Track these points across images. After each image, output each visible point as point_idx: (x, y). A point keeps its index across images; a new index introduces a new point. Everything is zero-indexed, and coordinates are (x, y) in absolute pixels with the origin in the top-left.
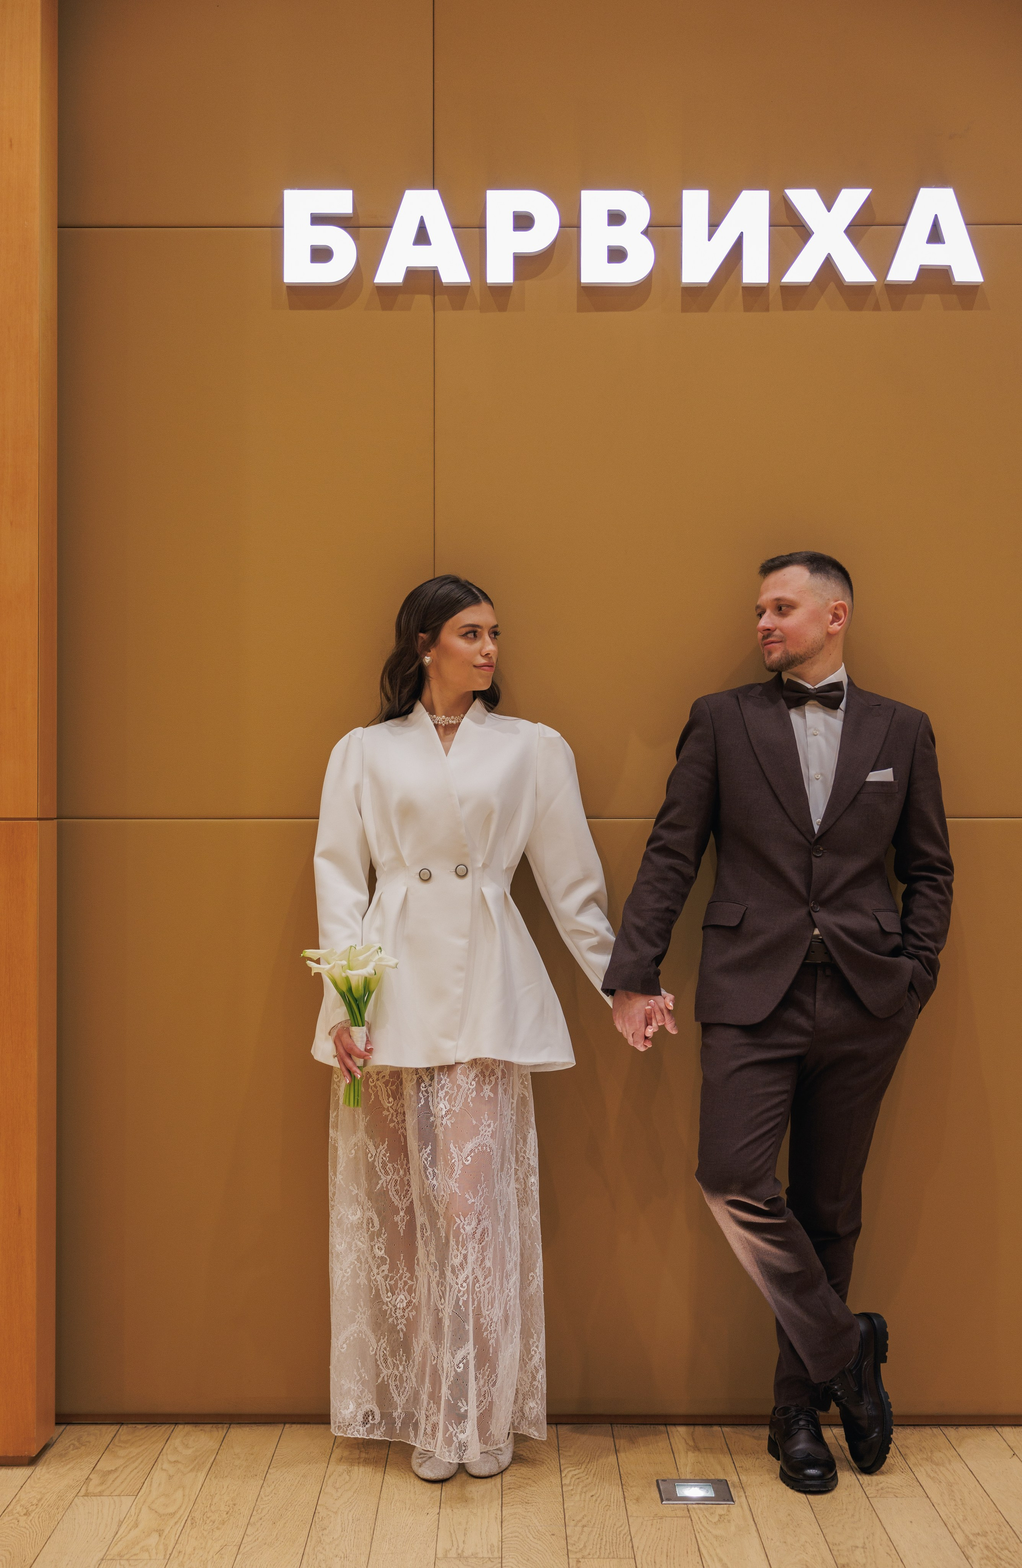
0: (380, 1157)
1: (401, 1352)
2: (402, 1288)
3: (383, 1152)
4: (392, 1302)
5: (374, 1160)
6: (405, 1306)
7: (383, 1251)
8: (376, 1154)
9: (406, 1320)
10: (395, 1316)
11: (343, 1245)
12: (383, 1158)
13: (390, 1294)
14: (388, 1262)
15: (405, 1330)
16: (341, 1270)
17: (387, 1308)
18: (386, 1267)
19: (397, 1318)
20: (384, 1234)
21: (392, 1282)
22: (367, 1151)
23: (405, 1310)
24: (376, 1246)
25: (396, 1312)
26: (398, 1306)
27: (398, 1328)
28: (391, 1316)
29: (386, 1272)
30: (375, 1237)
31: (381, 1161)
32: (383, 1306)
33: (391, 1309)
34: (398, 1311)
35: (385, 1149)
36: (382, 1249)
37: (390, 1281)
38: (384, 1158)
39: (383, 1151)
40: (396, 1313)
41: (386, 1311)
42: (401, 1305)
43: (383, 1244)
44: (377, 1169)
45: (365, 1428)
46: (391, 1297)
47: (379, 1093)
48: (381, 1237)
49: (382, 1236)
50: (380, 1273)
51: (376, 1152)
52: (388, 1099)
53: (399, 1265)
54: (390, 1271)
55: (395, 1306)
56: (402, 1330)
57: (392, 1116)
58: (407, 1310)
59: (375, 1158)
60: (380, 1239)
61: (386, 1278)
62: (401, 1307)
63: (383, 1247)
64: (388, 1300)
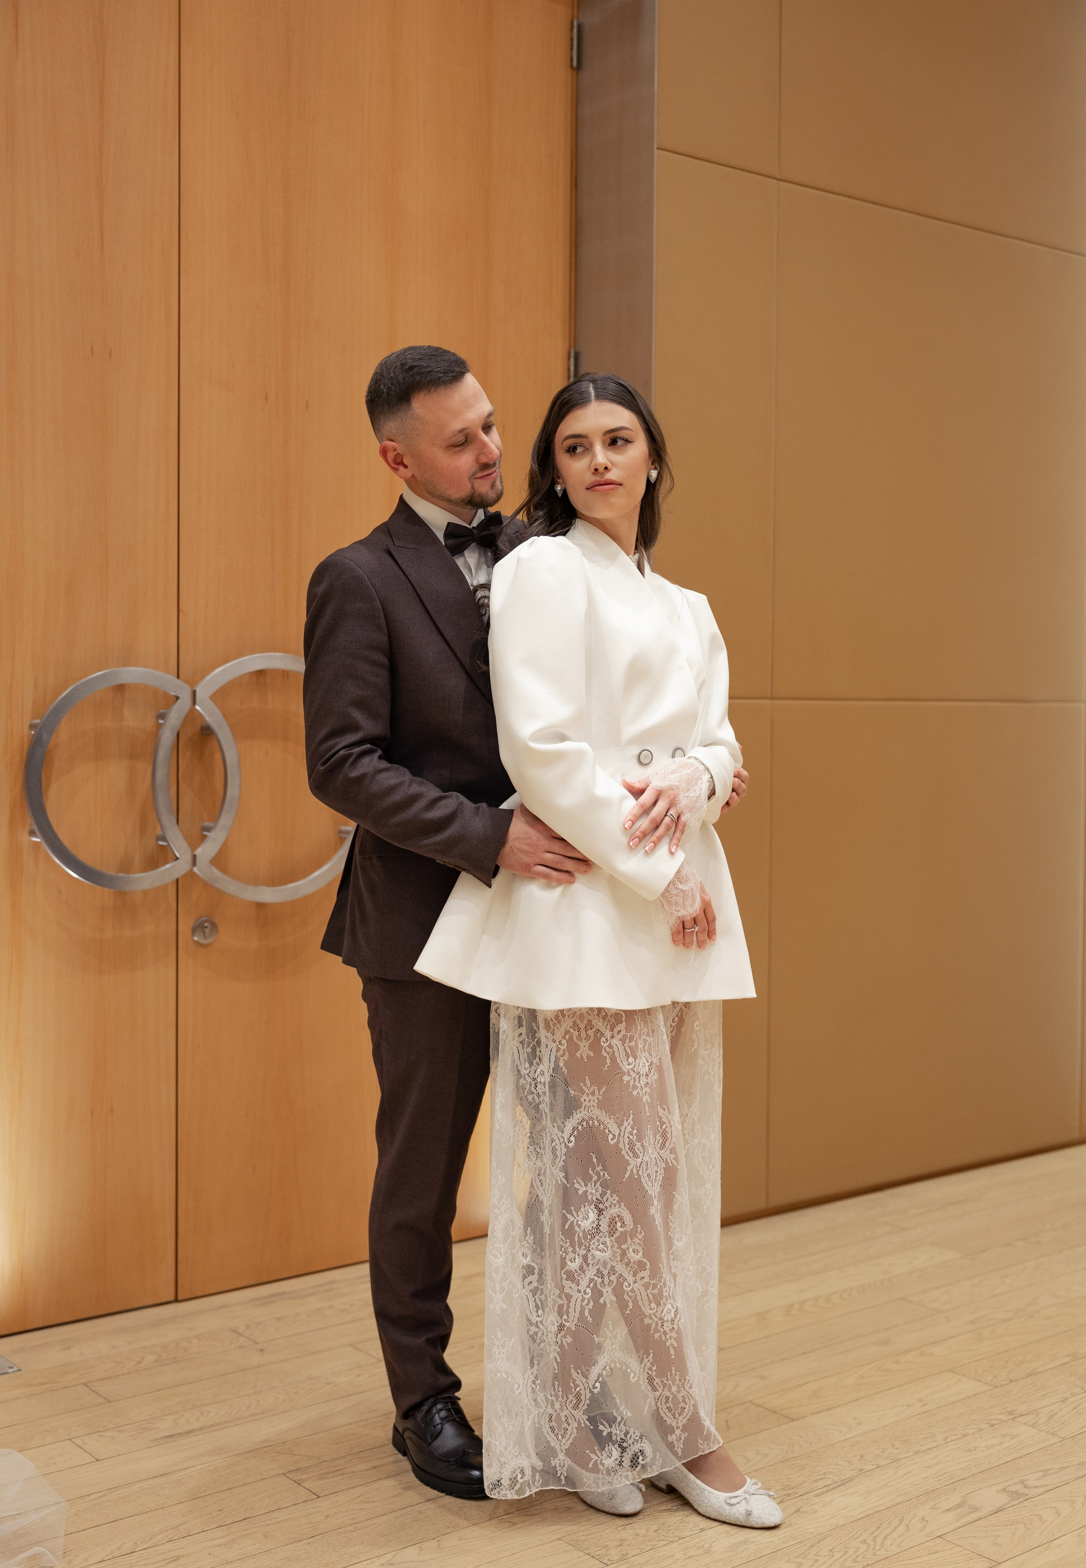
0: (626, 1136)
1: (673, 1372)
2: (667, 1296)
3: (629, 1129)
4: (657, 1314)
5: (618, 1142)
6: (673, 1316)
7: (640, 1254)
8: (620, 1134)
9: (677, 1333)
10: (662, 1330)
11: (577, 1260)
12: (629, 1138)
13: (653, 1305)
14: (648, 1267)
15: (676, 1345)
16: (579, 1291)
17: (651, 1322)
18: (646, 1274)
19: (665, 1333)
20: (641, 1233)
21: (656, 1291)
22: (607, 1131)
23: (674, 1321)
24: (631, 1249)
25: (663, 1325)
26: (666, 1319)
27: (668, 1344)
28: (658, 1331)
29: (647, 1279)
30: (628, 1238)
31: (627, 1141)
32: (645, 1320)
33: (656, 1323)
34: (665, 1324)
35: (630, 1125)
36: (638, 1252)
37: (653, 1289)
38: (631, 1137)
39: (629, 1127)
40: (664, 1327)
41: (649, 1325)
42: (669, 1316)
43: (641, 1245)
44: (624, 1152)
45: (635, 1472)
46: (656, 1309)
47: (616, 1054)
48: (636, 1237)
49: (638, 1235)
50: (638, 1280)
51: (619, 1131)
52: (627, 1060)
53: (661, 1268)
54: (652, 1277)
55: (661, 1319)
56: (672, 1345)
57: (635, 1080)
58: (676, 1321)
59: (618, 1139)
60: (635, 1240)
61: (646, 1286)
62: (670, 1319)
63: (640, 1249)
64: (652, 1312)
